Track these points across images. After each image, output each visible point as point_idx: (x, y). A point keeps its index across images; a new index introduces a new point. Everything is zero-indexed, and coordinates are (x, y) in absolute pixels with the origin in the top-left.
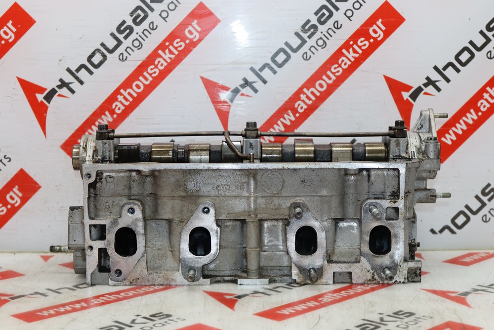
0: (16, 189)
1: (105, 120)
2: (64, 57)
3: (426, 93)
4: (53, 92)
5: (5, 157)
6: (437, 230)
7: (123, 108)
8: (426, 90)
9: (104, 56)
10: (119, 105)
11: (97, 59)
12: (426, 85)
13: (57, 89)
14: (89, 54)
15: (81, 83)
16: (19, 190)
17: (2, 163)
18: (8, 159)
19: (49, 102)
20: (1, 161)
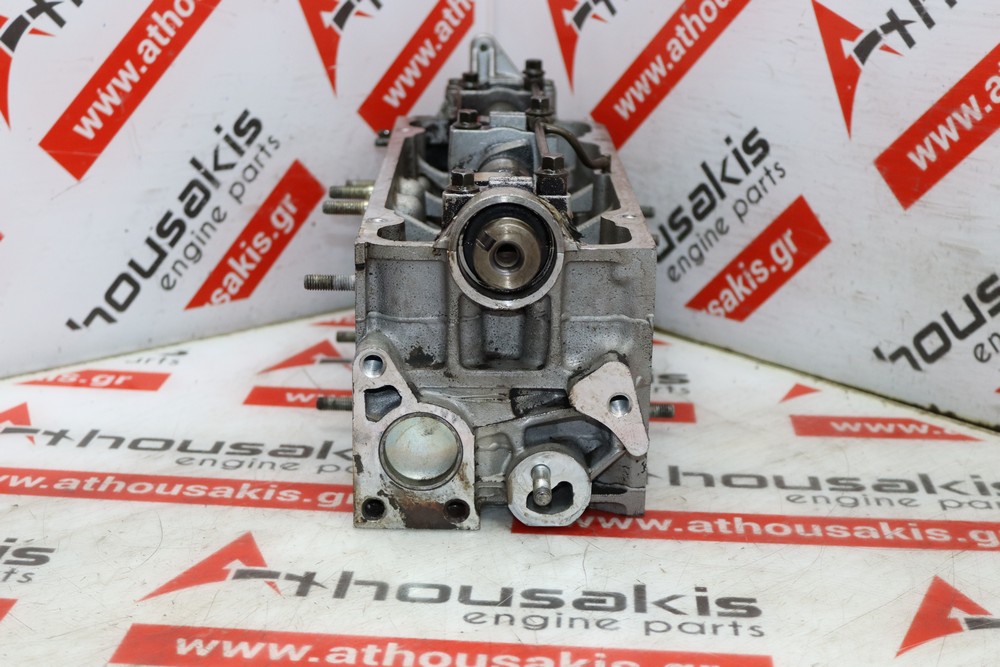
0: (788, 235)
1: (966, 115)
15: (929, 23)
17: (771, 178)
18: (781, 173)
19: (863, 61)
20: (768, 173)
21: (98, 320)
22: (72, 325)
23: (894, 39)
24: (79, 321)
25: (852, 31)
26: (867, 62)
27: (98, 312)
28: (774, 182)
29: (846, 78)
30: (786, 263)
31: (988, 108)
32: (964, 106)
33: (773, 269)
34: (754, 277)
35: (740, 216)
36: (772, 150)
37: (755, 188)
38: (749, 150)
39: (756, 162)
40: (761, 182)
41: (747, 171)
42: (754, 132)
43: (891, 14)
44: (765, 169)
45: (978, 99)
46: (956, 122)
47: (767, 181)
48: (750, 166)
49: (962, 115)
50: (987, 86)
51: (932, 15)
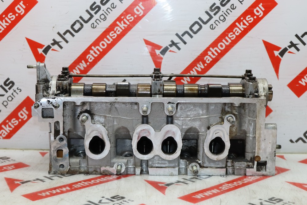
0: (24, 109)
1: (82, 66)
2: (56, 25)
3: (290, 52)
4: (48, 48)
5: (17, 88)
6: (294, 140)
7: (93, 58)
8: (290, 50)
9: (82, 25)
10: (91, 57)
11: (77, 27)
12: (290, 47)
13: (51, 45)
14: (72, 23)
15: (67, 42)
16: (27, 110)
17: (16, 92)
18: (20, 90)
19: (46, 54)
20: (15, 91)
25: (41, 46)
28: (17, 94)
30: (25, 118)
31: (88, 63)
32: (80, 64)
33: (20, 120)
34: (13, 124)
35: (5, 106)
36: (15, 84)
37: (10, 96)
38: (7, 85)
39: (10, 89)
40: (12, 94)
41: (7, 91)
42: (8, 79)
44: (13, 90)
45: (84, 61)
46: (79, 68)
47: (15, 94)
48: (8, 90)
49: (80, 66)
50: (87, 57)
51: (68, 39)
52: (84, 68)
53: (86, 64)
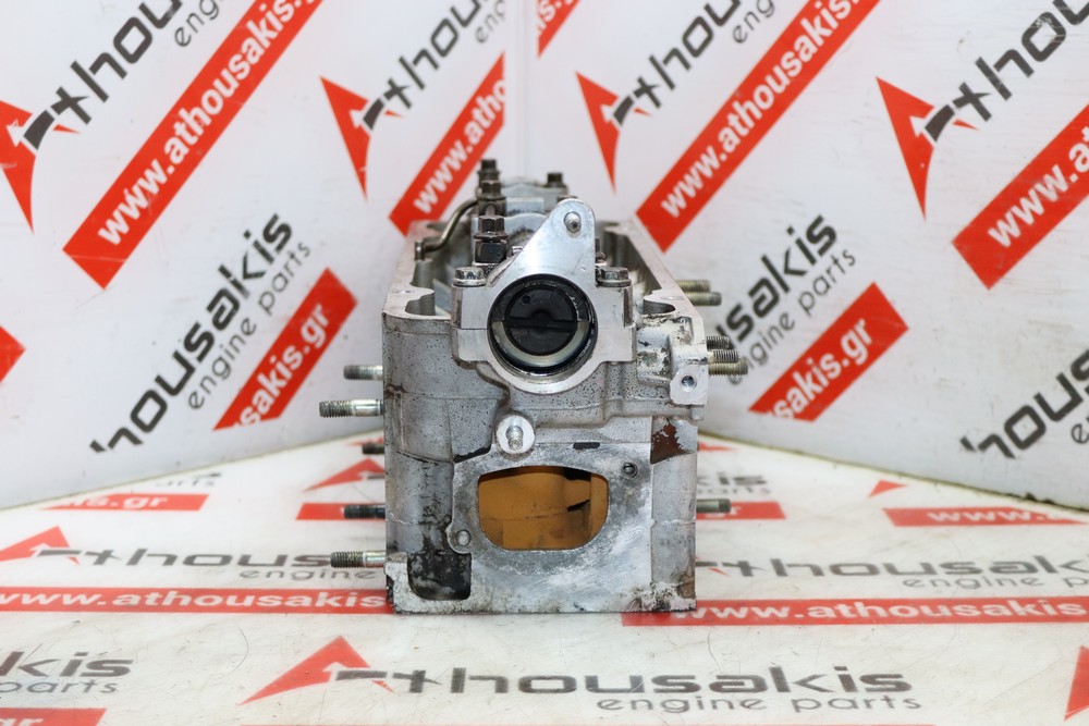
0: (861, 326)
1: (1050, 186)
2: (969, 32)
9: (1061, 32)
11: (1042, 39)
13: (954, 107)
14: (1027, 25)
15: (1005, 93)
16: (868, 329)
17: (840, 267)
18: (850, 261)
19: (935, 137)
20: (836, 262)
21: (124, 441)
22: (96, 447)
23: (968, 113)
24: (104, 442)
25: (922, 108)
26: (941, 138)
27: (123, 432)
28: (843, 271)
29: (917, 157)
30: (860, 355)
31: (1074, 178)
32: (1047, 178)
33: (846, 363)
34: (825, 373)
35: (806, 309)
36: (839, 236)
37: (822, 278)
38: (813, 239)
39: (822, 252)
40: (828, 271)
41: (812, 261)
42: (819, 220)
43: (964, 88)
44: (833, 257)
45: (1062, 168)
46: (1039, 194)
47: (835, 270)
48: (816, 255)
49: (1045, 186)
50: (1072, 154)
51: (1009, 86)
52: (1059, 193)
53: (1068, 180)
